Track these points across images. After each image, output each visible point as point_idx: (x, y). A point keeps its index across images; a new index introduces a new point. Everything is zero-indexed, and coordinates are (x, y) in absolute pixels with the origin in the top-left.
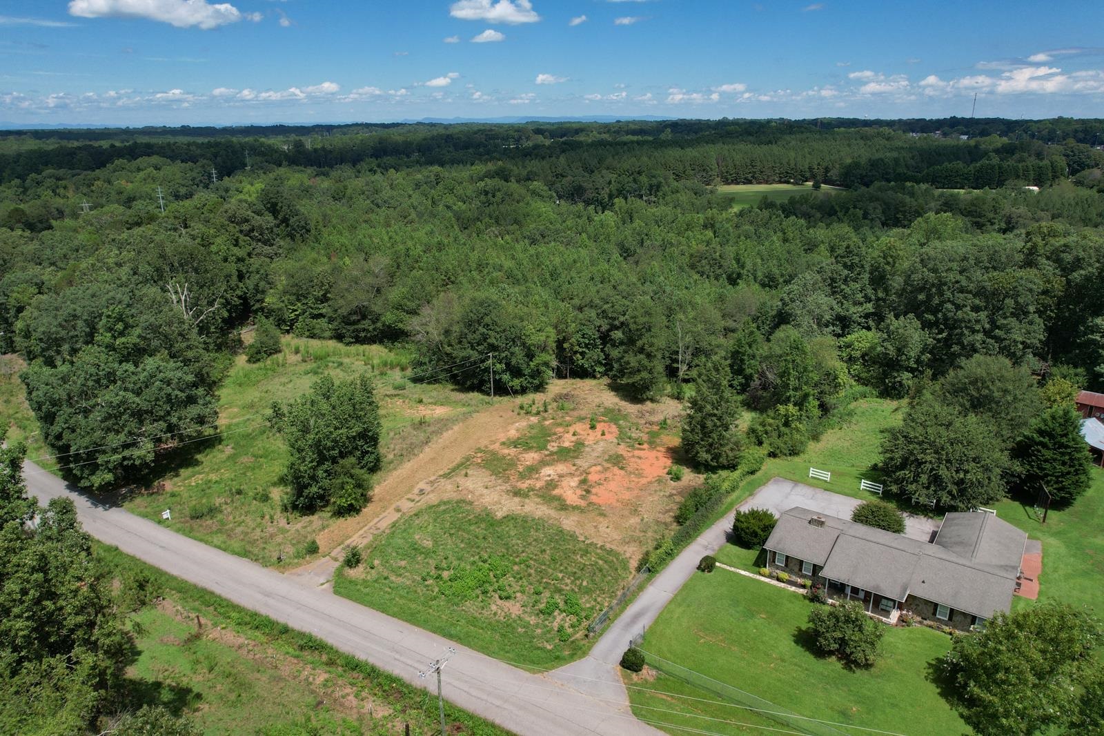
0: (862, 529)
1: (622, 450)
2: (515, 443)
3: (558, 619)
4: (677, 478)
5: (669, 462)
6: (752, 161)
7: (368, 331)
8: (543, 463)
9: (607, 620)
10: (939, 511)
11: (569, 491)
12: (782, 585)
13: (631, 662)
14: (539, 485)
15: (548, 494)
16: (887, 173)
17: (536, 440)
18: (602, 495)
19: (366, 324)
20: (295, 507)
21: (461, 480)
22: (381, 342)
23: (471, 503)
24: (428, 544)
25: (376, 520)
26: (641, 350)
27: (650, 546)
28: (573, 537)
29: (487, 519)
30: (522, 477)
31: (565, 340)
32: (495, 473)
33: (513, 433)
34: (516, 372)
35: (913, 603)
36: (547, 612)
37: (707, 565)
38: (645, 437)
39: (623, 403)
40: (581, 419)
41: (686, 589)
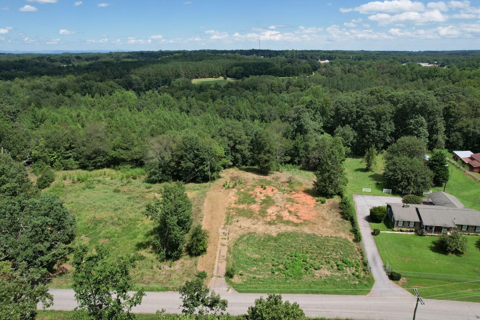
1: (287, 196)
2: (240, 202)
3: (348, 270)
4: (323, 202)
6: (197, 68)
7: (101, 162)
8: (264, 208)
11: (290, 217)
12: (404, 233)
14: (274, 218)
15: (283, 221)
16: (251, 72)
17: (247, 199)
18: (304, 216)
22: (109, 166)
23: (255, 233)
25: (218, 253)
30: (263, 216)
32: (249, 217)
33: (234, 198)
36: (342, 269)
37: (377, 232)
38: (289, 189)
40: (254, 186)
41: (378, 243)
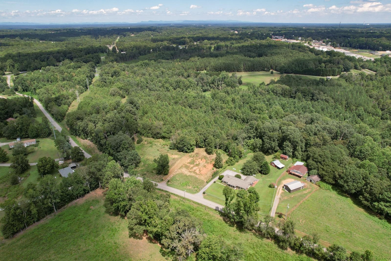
0: (235, 178)
1: (206, 164)
2: (189, 163)
3: (196, 189)
4: (213, 170)
5: (213, 167)
6: (254, 65)
7: (159, 137)
8: (194, 167)
9: (201, 189)
10: (247, 175)
11: (197, 171)
12: (223, 185)
13: (204, 193)
14: (193, 170)
15: (194, 172)
17: (192, 162)
18: (202, 172)
19: (159, 135)
20: (158, 174)
21: (181, 169)
22: (162, 138)
24: (178, 179)
25: (170, 176)
26: (210, 146)
27: (208, 180)
28: (198, 178)
29: (186, 176)
30: (191, 169)
31: (197, 142)
32: (186, 168)
33: (189, 161)
34: (189, 149)
35: (237, 187)
36: (194, 188)
37: (215, 182)
38: (210, 162)
39: (207, 155)
40: (200, 158)
41: (212, 185)
